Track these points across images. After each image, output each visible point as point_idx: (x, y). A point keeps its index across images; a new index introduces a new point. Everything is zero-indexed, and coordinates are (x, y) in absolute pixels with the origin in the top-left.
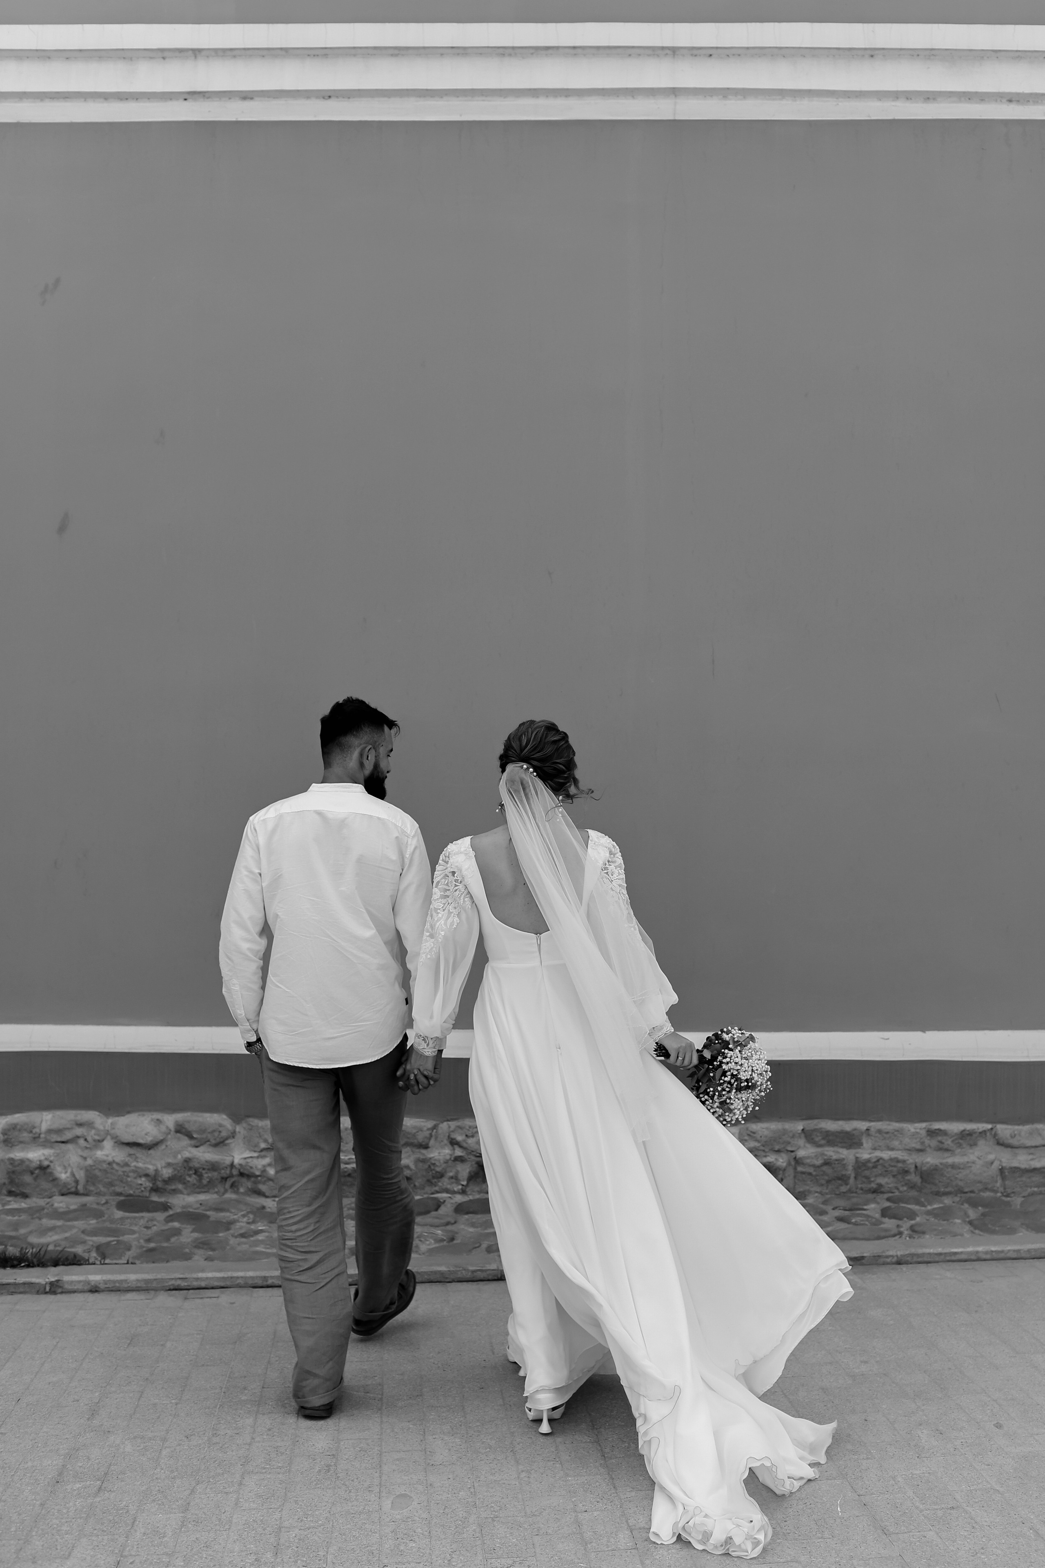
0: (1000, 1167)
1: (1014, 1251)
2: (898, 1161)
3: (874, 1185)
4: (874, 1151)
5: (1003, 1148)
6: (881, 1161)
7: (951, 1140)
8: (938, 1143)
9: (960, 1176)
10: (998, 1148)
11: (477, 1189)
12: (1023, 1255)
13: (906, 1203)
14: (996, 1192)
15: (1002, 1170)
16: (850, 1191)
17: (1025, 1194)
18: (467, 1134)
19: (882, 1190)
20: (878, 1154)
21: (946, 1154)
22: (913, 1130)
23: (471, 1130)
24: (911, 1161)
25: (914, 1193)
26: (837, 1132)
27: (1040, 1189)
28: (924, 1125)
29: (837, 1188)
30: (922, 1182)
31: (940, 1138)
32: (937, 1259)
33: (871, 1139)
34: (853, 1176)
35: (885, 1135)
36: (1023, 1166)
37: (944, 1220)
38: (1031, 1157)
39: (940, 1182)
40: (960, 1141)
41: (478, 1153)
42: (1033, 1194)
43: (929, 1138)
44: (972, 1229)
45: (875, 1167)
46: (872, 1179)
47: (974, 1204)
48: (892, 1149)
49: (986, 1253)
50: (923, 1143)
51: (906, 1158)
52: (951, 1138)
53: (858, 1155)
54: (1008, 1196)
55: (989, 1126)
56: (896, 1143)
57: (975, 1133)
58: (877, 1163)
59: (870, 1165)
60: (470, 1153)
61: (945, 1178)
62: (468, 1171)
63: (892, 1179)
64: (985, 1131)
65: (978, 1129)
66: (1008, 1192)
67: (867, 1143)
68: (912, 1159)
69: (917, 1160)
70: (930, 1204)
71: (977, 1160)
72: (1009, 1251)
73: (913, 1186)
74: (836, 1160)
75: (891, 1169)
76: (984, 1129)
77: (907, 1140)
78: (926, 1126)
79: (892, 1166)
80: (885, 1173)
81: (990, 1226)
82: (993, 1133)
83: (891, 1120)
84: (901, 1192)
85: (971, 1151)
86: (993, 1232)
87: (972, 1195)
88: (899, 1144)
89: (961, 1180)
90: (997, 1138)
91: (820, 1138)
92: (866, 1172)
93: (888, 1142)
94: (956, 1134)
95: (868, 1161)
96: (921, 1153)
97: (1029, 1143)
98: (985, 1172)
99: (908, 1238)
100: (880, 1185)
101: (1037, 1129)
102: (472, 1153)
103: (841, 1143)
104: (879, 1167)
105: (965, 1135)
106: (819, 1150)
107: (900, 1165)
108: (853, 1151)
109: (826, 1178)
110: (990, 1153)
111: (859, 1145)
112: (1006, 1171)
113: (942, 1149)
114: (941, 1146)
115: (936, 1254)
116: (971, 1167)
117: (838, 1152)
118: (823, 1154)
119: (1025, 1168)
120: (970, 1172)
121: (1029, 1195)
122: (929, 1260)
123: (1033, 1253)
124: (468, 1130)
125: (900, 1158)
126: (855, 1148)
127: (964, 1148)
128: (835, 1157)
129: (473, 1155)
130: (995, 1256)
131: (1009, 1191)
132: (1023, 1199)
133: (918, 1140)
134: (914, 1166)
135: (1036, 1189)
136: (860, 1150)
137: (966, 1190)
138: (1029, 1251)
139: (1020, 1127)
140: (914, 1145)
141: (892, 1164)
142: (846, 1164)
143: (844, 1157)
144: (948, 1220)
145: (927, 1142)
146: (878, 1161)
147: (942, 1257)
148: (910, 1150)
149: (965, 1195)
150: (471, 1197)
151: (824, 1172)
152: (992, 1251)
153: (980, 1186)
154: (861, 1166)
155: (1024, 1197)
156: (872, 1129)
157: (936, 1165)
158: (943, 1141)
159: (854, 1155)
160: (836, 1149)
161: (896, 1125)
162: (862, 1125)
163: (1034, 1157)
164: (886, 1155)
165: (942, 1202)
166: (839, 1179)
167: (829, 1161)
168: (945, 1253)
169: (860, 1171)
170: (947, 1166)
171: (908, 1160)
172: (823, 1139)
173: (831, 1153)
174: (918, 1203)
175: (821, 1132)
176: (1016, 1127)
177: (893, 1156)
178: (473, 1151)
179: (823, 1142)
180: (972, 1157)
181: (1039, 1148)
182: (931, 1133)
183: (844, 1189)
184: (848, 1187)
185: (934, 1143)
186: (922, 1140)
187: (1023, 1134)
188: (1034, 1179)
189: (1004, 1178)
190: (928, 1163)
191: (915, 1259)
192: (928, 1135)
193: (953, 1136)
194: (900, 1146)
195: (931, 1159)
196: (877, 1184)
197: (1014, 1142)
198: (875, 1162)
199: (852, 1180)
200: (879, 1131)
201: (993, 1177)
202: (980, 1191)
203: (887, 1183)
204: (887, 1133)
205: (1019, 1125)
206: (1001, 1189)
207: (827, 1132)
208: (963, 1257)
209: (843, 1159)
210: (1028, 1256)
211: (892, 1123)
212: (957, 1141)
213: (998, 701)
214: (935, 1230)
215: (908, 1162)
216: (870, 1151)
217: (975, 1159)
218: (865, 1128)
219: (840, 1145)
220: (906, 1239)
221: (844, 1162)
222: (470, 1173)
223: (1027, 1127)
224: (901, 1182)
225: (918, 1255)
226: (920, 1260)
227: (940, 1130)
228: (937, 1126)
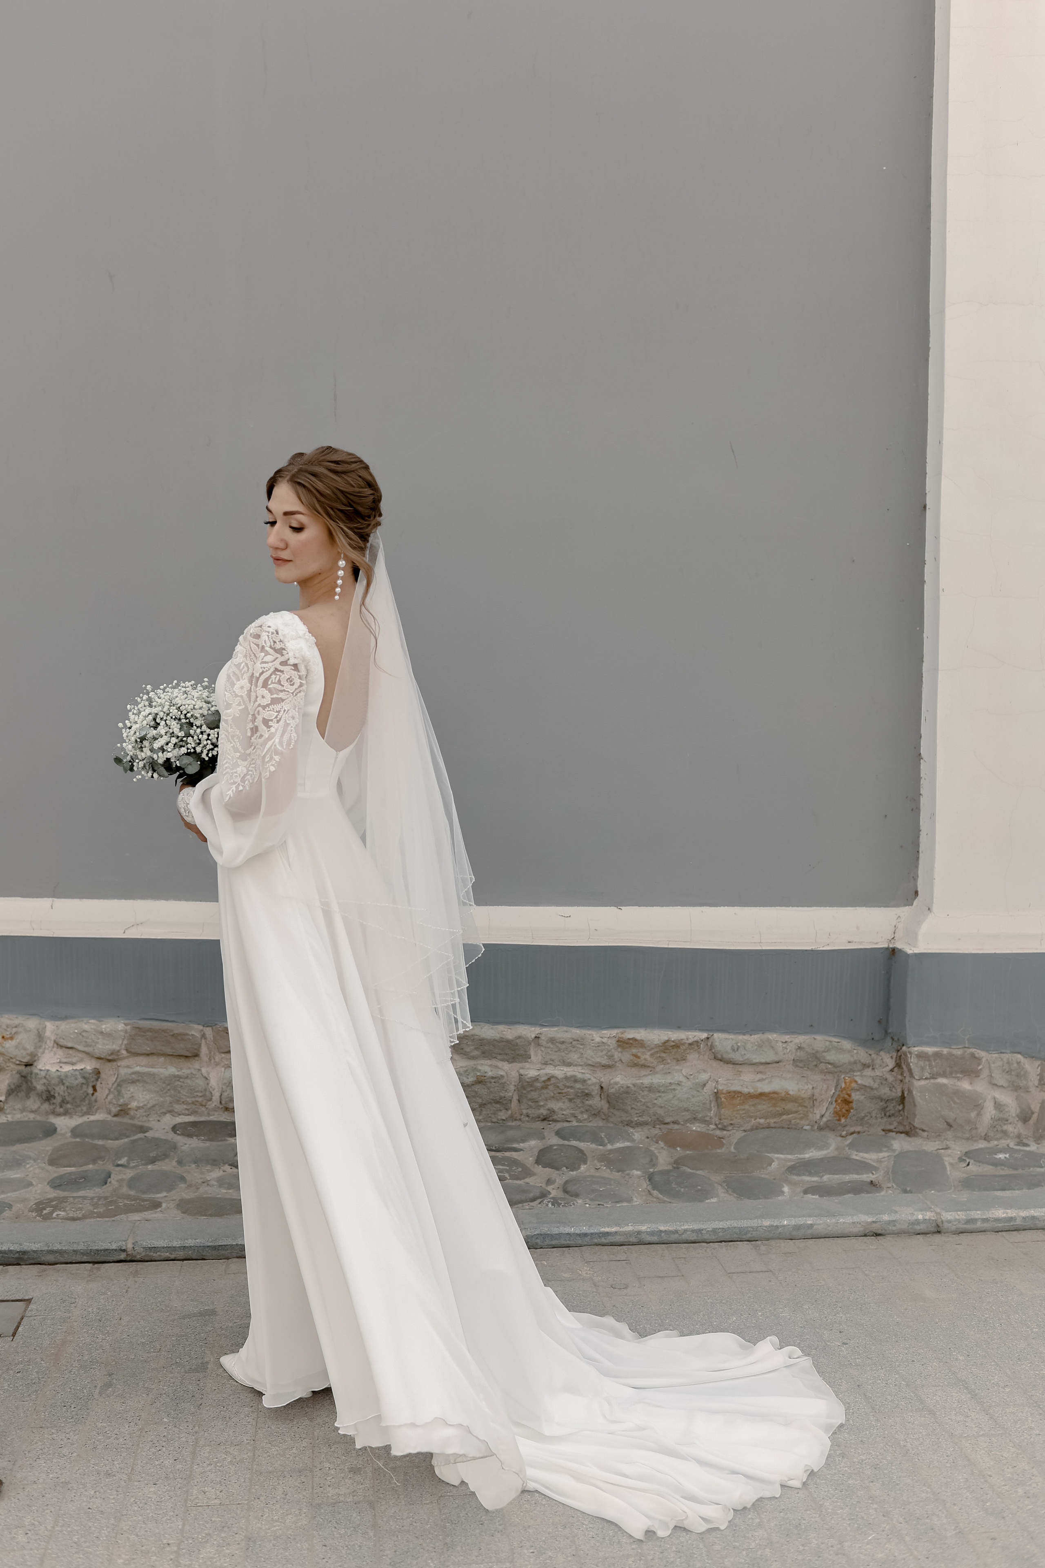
0: (716, 1091)
1: (693, 1231)
2: (576, 1080)
3: (543, 1112)
4: (544, 1066)
5: (722, 1063)
6: (553, 1081)
7: (649, 1053)
8: (632, 1058)
9: (659, 1102)
10: (715, 1064)
11: (19, 1106)
12: (706, 1237)
13: (579, 1140)
14: (708, 1123)
15: (717, 1094)
16: (512, 1118)
17: (748, 1126)
18: (4, 1035)
19: (555, 1117)
20: (550, 1070)
21: (644, 1072)
22: (598, 1039)
23: (9, 1029)
24: (594, 1080)
25: (597, 1123)
26: (494, 1040)
27: (768, 1121)
28: (614, 1032)
29: (494, 1114)
30: (609, 1108)
31: (634, 1051)
32: (580, 1242)
33: (541, 1050)
34: (515, 1098)
35: (560, 1046)
36: (746, 1090)
37: (618, 1171)
38: (760, 1076)
39: (632, 1108)
40: (663, 1055)
41: (17, 1060)
42: (757, 1128)
43: (619, 1050)
44: (649, 1188)
45: (545, 1087)
46: (542, 1103)
47: (671, 1141)
48: (569, 1065)
49: (652, 1233)
50: (611, 1057)
51: (588, 1076)
52: (649, 1050)
53: (522, 1072)
54: (723, 1129)
55: (704, 1035)
56: (574, 1057)
57: (683, 1044)
58: (548, 1083)
59: (538, 1085)
60: (9, 1060)
61: (639, 1104)
62: (7, 1082)
63: (567, 1104)
64: (697, 1042)
65: (687, 1039)
66: (725, 1124)
67: (536, 1056)
68: (594, 1078)
69: (602, 1080)
70: (611, 1142)
71: (684, 1080)
72: (686, 1231)
73: (596, 1114)
74: (493, 1078)
75: (566, 1090)
76: (695, 1039)
77: (589, 1053)
78: (617, 1033)
79: (568, 1087)
80: (559, 1095)
81: (674, 1185)
82: (709, 1044)
83: (570, 1025)
84: (579, 1121)
85: (677, 1067)
86: (676, 1195)
87: (676, 1127)
88: (579, 1058)
89: (661, 1107)
90: (713, 1051)
91: (472, 1047)
92: (533, 1093)
93: (563, 1054)
94: (657, 1046)
95: (536, 1079)
96: (609, 1070)
97: (756, 1059)
98: (693, 1097)
99: (550, 1205)
100: (552, 1111)
101: (768, 1040)
102: (11, 1060)
103: (500, 1054)
104: (551, 1088)
105: (668, 1047)
106: (471, 1063)
107: (578, 1086)
108: (517, 1065)
109: (480, 1101)
110: (705, 1071)
111: (526, 1057)
112: (722, 1096)
113: (636, 1064)
114: (636, 1061)
115: (579, 1235)
116: (674, 1089)
117: (497, 1067)
118: (475, 1069)
119: (749, 1093)
120: (674, 1096)
121: (752, 1130)
122: (568, 1242)
123: (721, 1234)
124: (6, 1030)
125: (579, 1076)
126: (520, 1062)
127: (668, 1063)
128: (490, 1074)
129: (12, 1062)
130: (665, 1238)
131: (725, 1122)
132: (744, 1134)
133: (604, 1052)
134: (598, 1087)
135: (762, 1121)
136: (527, 1065)
137: (667, 1120)
138: (714, 1231)
139: (746, 1037)
140: (598, 1060)
141: (568, 1084)
142: (505, 1083)
143: (503, 1073)
144: (623, 1171)
145: (617, 1055)
146: (549, 1079)
147: (587, 1239)
148: (593, 1066)
149: (665, 1126)
150: (10, 1118)
151: (476, 1092)
152: (661, 1231)
153: (687, 1115)
154: (526, 1086)
155: (745, 1131)
156: (543, 1037)
157: (628, 1087)
158: (639, 1054)
159: (518, 1071)
160: (494, 1062)
161: (577, 1032)
162: (529, 1032)
163: (764, 1077)
164: (559, 1072)
165: (629, 1138)
166: (497, 1102)
167: (482, 1078)
168: (592, 1234)
169: (524, 1092)
170: (642, 1088)
171: (589, 1079)
172: (476, 1048)
173: (487, 1069)
174: (596, 1139)
175: (473, 1040)
176: (741, 1037)
177: (569, 1074)
178: (11, 1058)
179: (476, 1053)
180: (678, 1077)
181: (770, 1065)
182: (623, 1044)
183: (503, 1115)
184: (510, 1112)
185: (627, 1056)
186: (609, 1054)
187: (749, 1046)
188: (760, 1107)
189: (719, 1105)
190: (616, 1083)
191: (548, 1242)
192: (619, 1046)
193: (652, 1049)
194: (579, 1060)
195: (621, 1079)
196: (548, 1110)
197: (737, 1057)
198: (544, 1081)
199: (514, 1104)
200: (552, 1040)
201: (704, 1104)
202: (687, 1121)
203: (562, 1109)
204: (563, 1042)
205: (744, 1034)
206: (716, 1120)
207: (483, 1039)
208: (618, 1239)
209: (502, 1076)
210: (713, 1238)
211: (571, 1029)
212: (658, 1055)
213: (733, 452)
214: (594, 1191)
215: (589, 1082)
216: (539, 1066)
217: (681, 1079)
218: (533, 1036)
219: (499, 1057)
220: (547, 1205)
221: (503, 1081)
222: (9, 1085)
223: (756, 1037)
224: (580, 1108)
225: (552, 1236)
226: (554, 1242)
227: (635, 1040)
228: (631, 1034)
